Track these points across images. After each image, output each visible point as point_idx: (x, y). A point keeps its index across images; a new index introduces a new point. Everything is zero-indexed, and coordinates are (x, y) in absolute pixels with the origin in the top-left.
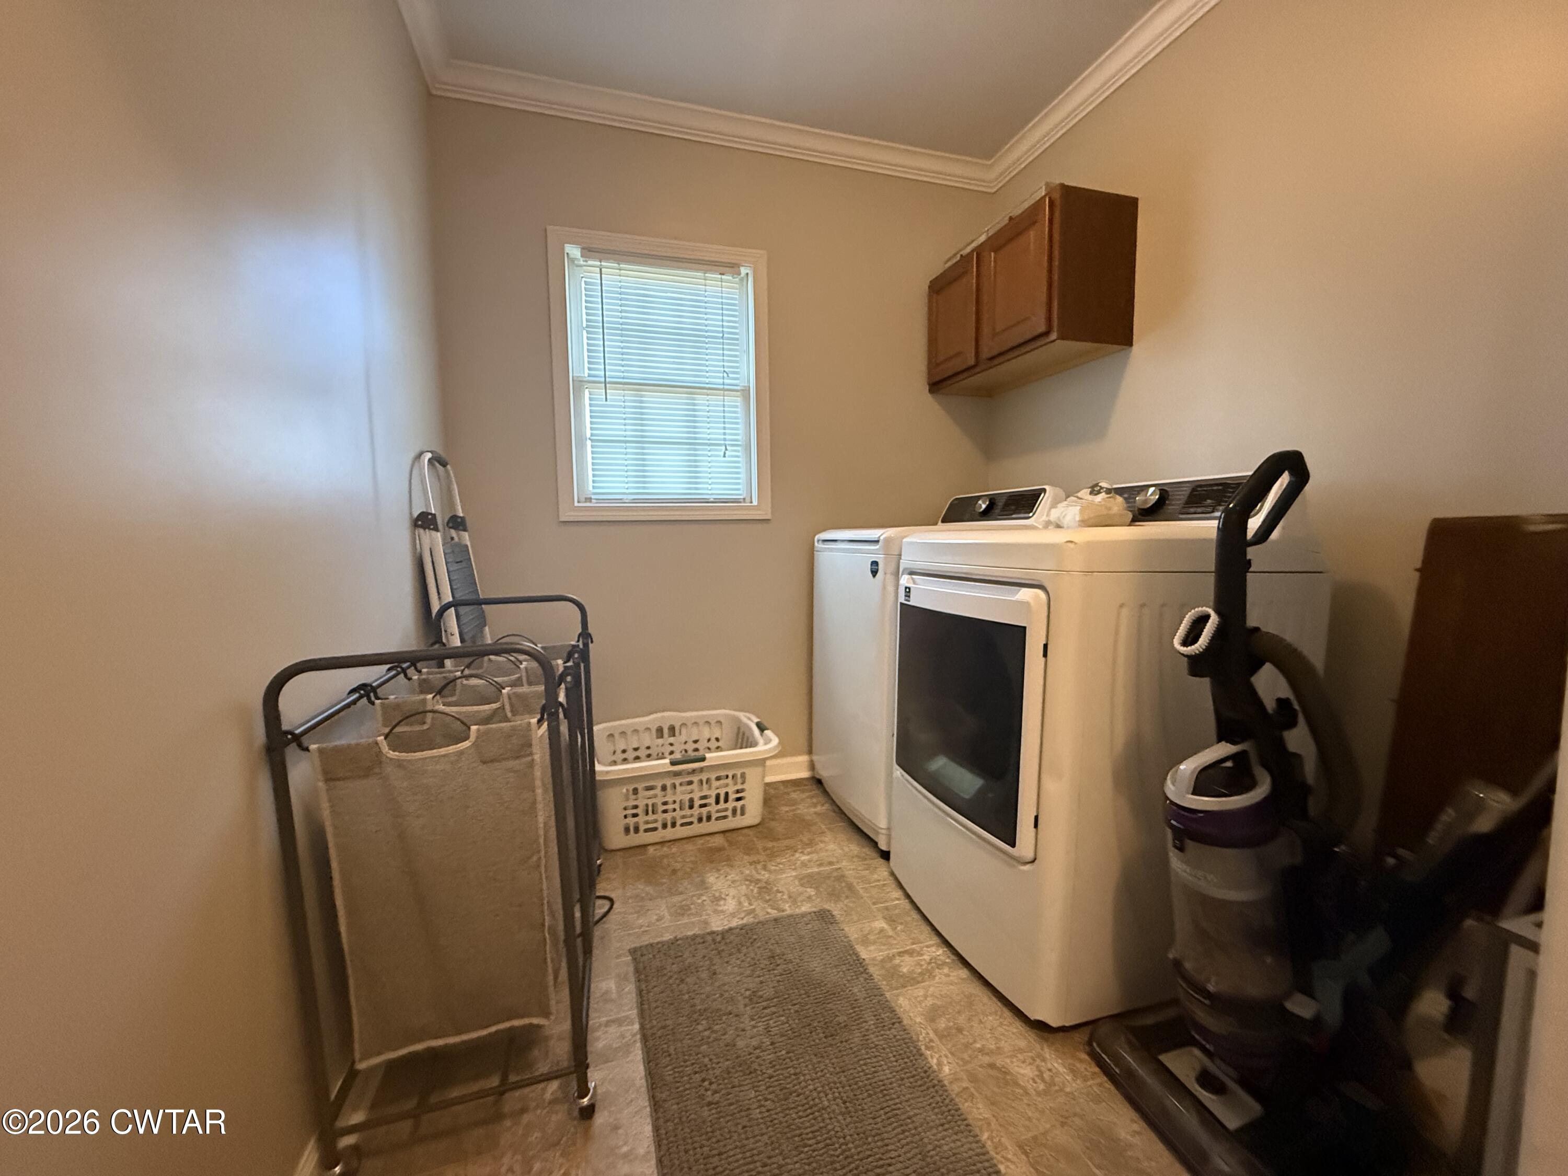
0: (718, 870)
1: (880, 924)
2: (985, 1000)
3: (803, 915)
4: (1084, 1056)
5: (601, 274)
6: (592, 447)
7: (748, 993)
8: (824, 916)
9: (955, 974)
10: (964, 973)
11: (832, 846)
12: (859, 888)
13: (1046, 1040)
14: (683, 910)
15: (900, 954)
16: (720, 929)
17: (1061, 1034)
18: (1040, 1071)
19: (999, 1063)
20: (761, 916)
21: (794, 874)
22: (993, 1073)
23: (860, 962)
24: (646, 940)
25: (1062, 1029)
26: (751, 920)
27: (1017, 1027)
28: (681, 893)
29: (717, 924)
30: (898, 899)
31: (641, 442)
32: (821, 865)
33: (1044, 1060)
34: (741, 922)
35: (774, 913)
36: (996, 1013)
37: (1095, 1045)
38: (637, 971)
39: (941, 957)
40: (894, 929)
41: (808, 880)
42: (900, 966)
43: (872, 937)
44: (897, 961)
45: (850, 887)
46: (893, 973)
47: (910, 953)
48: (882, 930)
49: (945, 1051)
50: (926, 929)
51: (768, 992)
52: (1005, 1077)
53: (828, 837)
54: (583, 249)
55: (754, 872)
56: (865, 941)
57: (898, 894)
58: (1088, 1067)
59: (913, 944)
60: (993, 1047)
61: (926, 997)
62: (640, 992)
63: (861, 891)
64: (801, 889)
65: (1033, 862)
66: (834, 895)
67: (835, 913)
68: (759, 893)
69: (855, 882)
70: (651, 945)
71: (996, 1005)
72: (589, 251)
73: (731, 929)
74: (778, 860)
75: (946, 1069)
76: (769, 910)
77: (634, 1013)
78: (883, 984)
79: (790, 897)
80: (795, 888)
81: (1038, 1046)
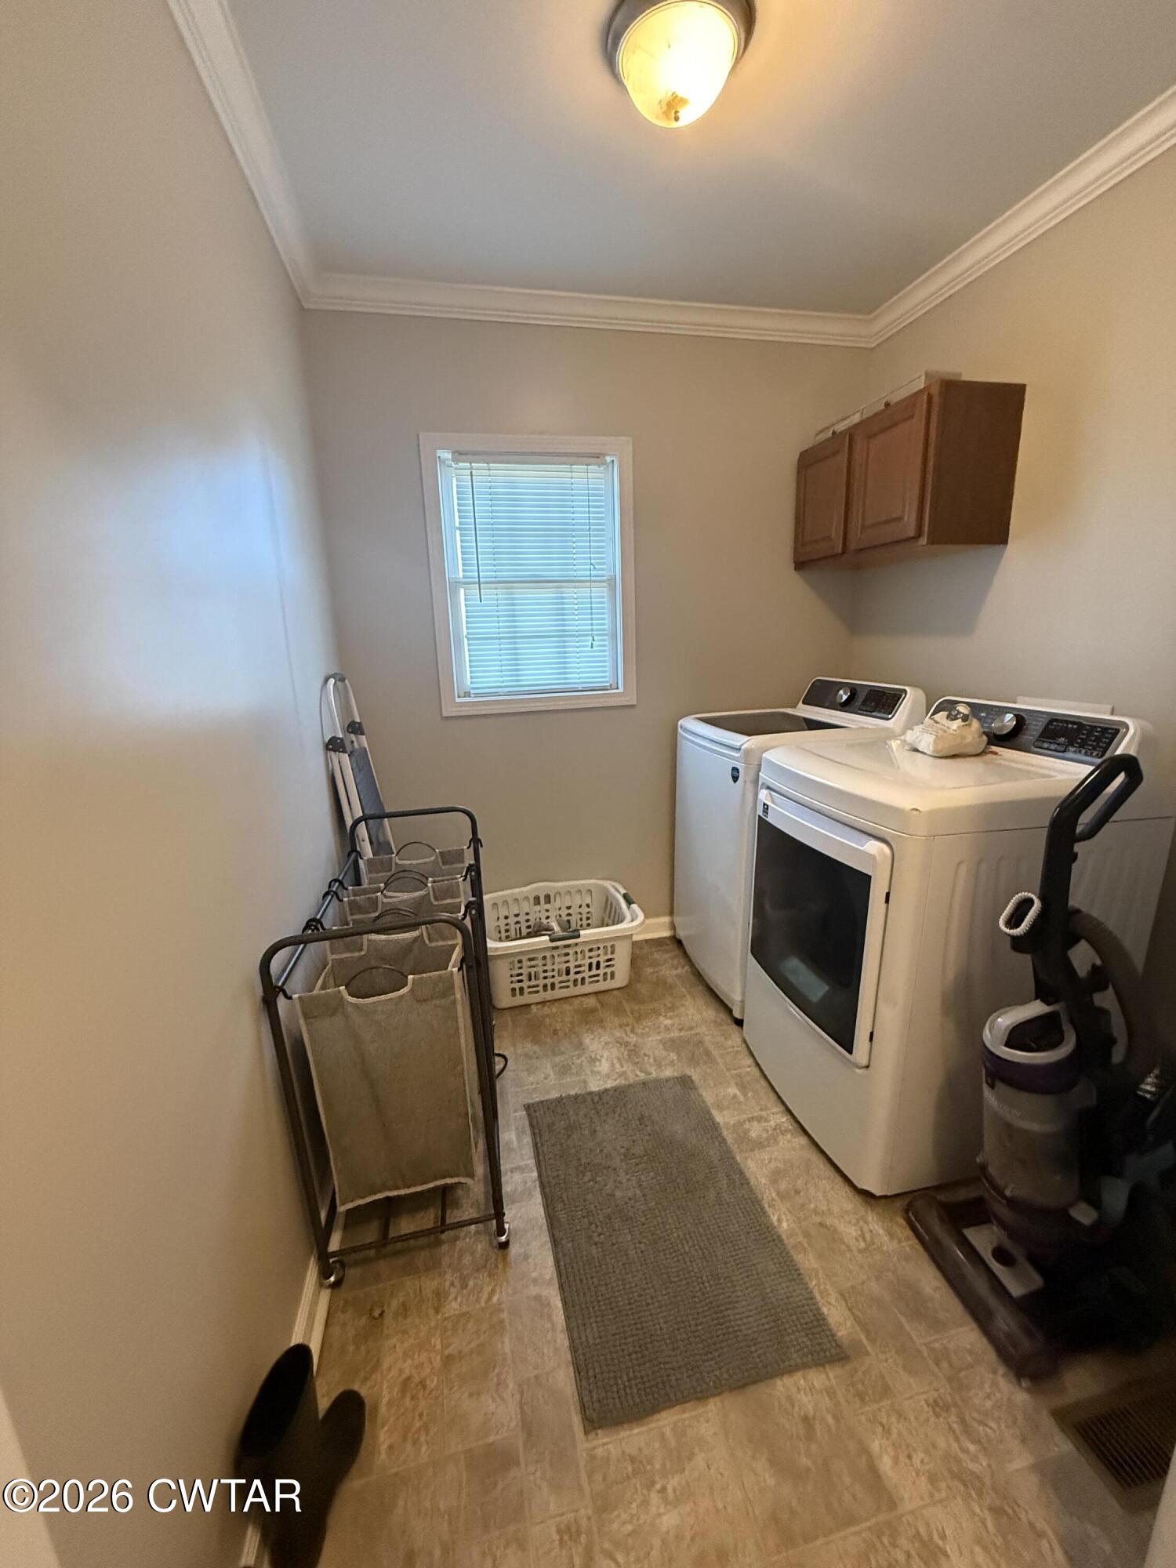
0: (592, 1033)
1: (733, 1090)
2: (822, 1166)
3: (667, 1080)
4: (902, 1221)
5: (472, 475)
6: (469, 645)
7: (623, 1150)
8: (685, 1082)
9: (797, 1140)
10: (804, 1140)
11: (691, 1011)
12: (715, 1053)
13: (870, 1205)
14: (564, 1070)
15: (751, 1120)
16: (597, 1089)
17: (883, 1200)
18: (862, 1230)
19: (828, 1222)
20: (632, 1079)
21: (658, 1038)
22: (822, 1230)
23: (715, 1127)
24: (537, 1098)
25: (885, 1197)
26: (623, 1082)
27: (845, 1191)
28: (563, 1053)
29: (595, 1086)
30: (749, 1067)
31: (514, 637)
32: (681, 1030)
33: (867, 1223)
34: (615, 1084)
35: (642, 1076)
36: (829, 1178)
37: (910, 1214)
38: (531, 1125)
39: (785, 1125)
40: (745, 1095)
41: (672, 1045)
42: (749, 1130)
43: (726, 1103)
44: (747, 1126)
45: (708, 1053)
46: (743, 1138)
47: (759, 1119)
48: (735, 1096)
49: (784, 1210)
50: (773, 1097)
51: (638, 1150)
52: (832, 1236)
53: (688, 1001)
54: (454, 453)
55: (624, 1035)
56: (720, 1107)
57: (750, 1061)
58: (903, 1231)
59: (761, 1110)
60: (825, 1208)
61: (770, 1160)
62: (535, 1145)
63: (717, 1057)
64: (664, 1053)
65: (867, 1067)
66: (693, 1061)
67: (694, 1078)
68: (629, 1056)
69: (711, 1048)
70: (542, 1102)
71: (829, 1172)
72: (460, 455)
73: (606, 1090)
74: (644, 1024)
75: (785, 1225)
76: (638, 1073)
77: (532, 1162)
78: (734, 1148)
79: (655, 1060)
80: (660, 1052)
81: (863, 1209)
